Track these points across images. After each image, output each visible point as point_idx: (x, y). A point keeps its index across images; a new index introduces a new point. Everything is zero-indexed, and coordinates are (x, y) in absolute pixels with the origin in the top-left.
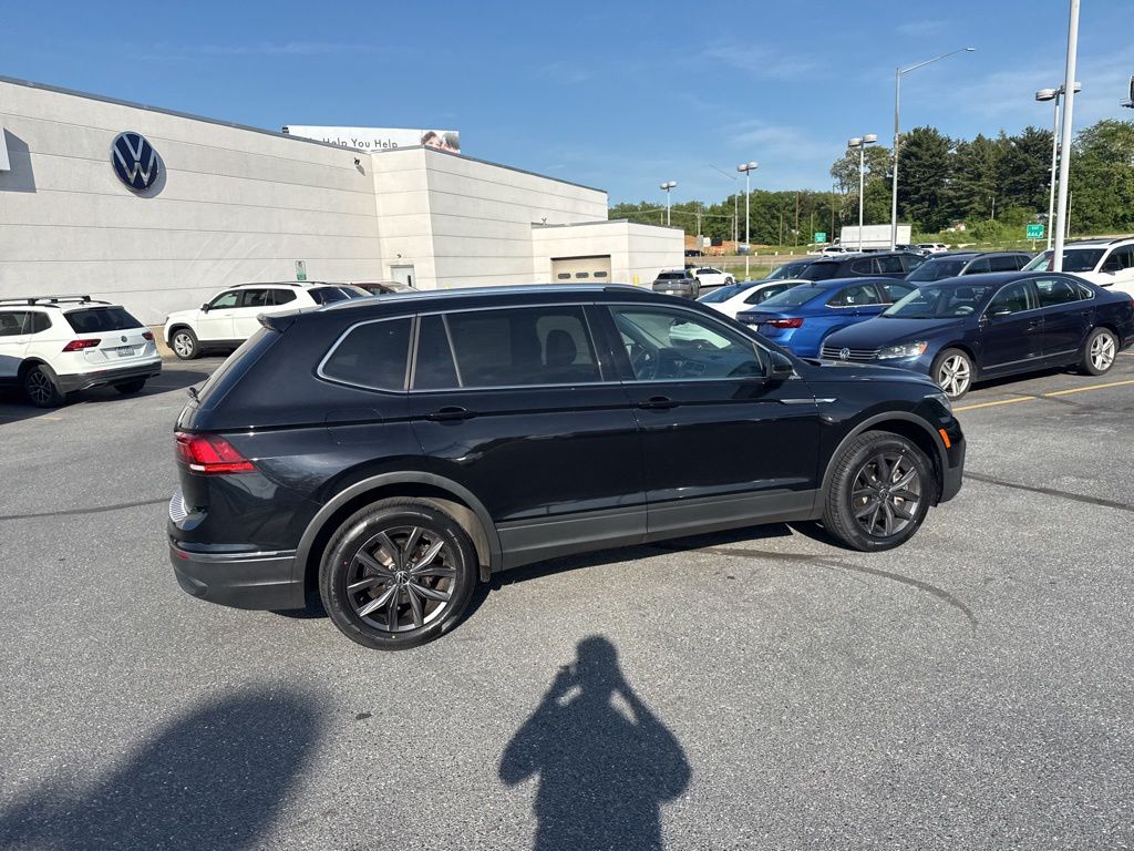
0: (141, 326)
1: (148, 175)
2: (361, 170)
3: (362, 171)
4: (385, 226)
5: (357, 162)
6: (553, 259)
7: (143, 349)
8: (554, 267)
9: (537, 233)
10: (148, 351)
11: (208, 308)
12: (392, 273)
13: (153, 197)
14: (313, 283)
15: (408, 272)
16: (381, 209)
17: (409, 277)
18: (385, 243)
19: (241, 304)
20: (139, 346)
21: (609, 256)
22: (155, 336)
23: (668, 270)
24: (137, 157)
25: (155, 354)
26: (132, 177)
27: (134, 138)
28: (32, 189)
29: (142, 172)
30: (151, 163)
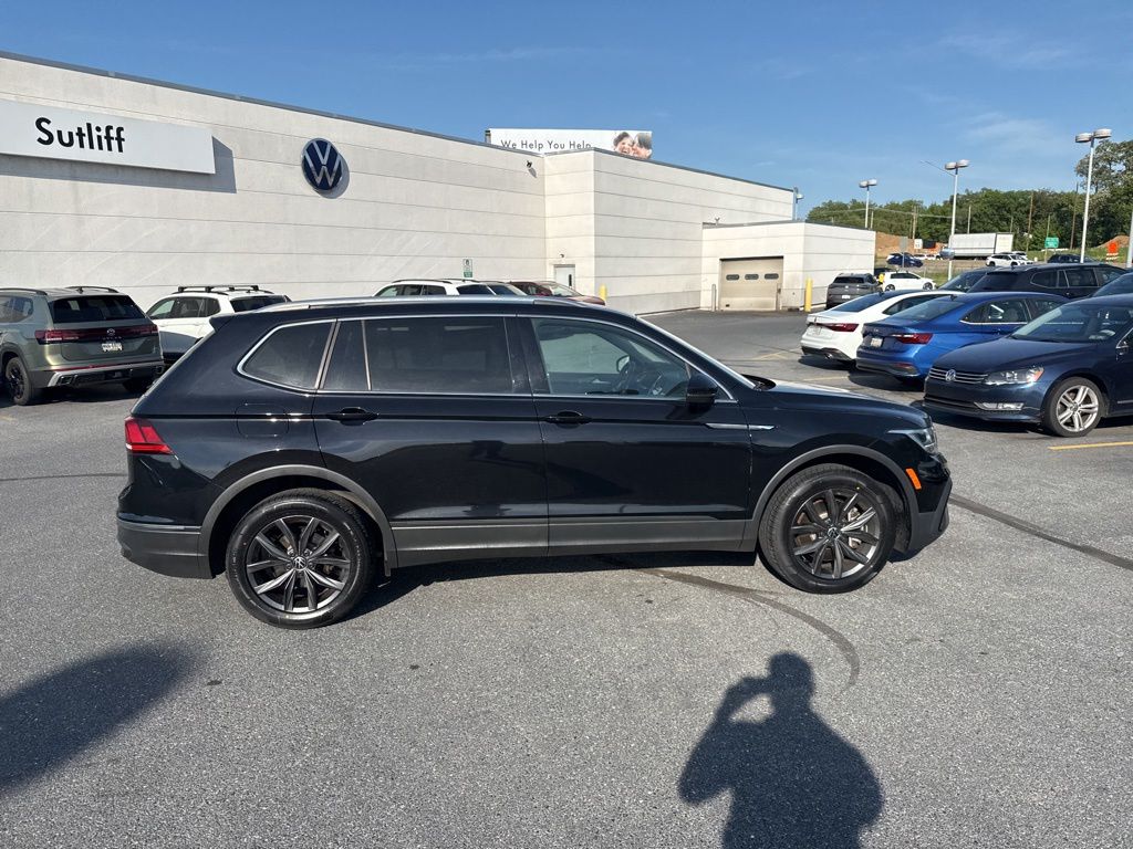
1: (332, 178)
2: (533, 172)
3: (534, 175)
4: (552, 227)
5: (529, 164)
6: (722, 260)
8: (723, 268)
9: (708, 233)
12: (555, 273)
13: (335, 197)
15: (569, 271)
16: (549, 211)
17: (570, 276)
18: (551, 244)
21: (782, 257)
23: (847, 273)
24: (324, 161)
26: (319, 180)
27: (322, 144)
28: (233, 190)
29: (328, 175)
30: (336, 168)
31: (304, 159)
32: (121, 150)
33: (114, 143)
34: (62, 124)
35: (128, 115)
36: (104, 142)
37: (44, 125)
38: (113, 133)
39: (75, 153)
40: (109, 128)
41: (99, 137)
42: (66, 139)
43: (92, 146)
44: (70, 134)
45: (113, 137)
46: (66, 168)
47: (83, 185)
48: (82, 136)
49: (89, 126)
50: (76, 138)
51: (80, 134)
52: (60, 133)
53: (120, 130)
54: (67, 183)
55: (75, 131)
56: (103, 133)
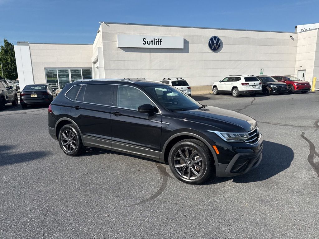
0: (188, 85)
1: (217, 47)
2: (293, 39)
3: (293, 40)
4: (298, 57)
5: (291, 36)
7: (187, 91)
10: (188, 91)
11: (221, 81)
12: (298, 72)
13: (218, 52)
14: (248, 75)
15: (303, 72)
16: (298, 51)
17: (304, 74)
18: (297, 63)
19: (228, 81)
20: (186, 90)
22: (191, 88)
24: (215, 42)
25: (190, 92)
26: (213, 48)
27: (215, 37)
28: (188, 52)
29: (216, 46)
30: (219, 43)
31: (209, 42)
32: (161, 44)
33: (159, 43)
34: (148, 39)
35: (164, 35)
36: (157, 43)
37: (144, 40)
38: (159, 40)
39: (151, 46)
40: (159, 39)
41: (156, 42)
42: (149, 43)
43: (154, 44)
44: (150, 41)
45: (160, 41)
46: (149, 50)
47: (152, 54)
48: (153, 42)
49: (154, 39)
50: (151, 42)
51: (152, 41)
52: (148, 41)
53: (161, 39)
54: (149, 53)
55: (151, 41)
56: (157, 41)
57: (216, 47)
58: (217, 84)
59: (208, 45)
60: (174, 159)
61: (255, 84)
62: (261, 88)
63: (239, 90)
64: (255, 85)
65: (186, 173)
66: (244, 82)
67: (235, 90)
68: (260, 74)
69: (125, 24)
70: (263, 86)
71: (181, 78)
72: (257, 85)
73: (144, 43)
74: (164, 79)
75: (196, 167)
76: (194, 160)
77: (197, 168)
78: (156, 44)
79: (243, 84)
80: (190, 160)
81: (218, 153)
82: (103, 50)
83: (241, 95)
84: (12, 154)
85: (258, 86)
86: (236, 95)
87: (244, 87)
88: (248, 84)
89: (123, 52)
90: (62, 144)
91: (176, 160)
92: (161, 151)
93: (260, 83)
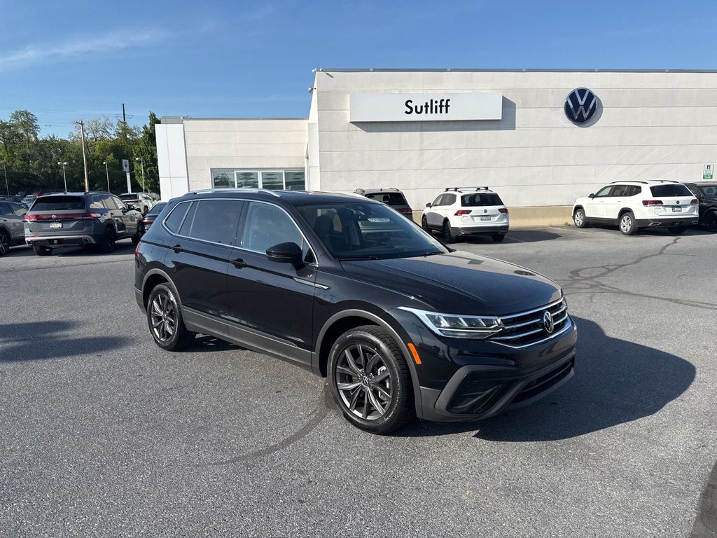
0: (502, 204)
1: (588, 113)
7: (497, 218)
10: (500, 219)
11: (592, 196)
13: (589, 126)
14: (662, 181)
19: (612, 194)
20: (495, 216)
22: (509, 211)
24: (582, 103)
25: (505, 221)
26: (577, 115)
27: (582, 92)
28: (513, 128)
29: (584, 112)
30: (591, 106)
31: (567, 102)
32: (447, 112)
33: (444, 109)
34: (418, 102)
35: (455, 91)
36: (439, 108)
37: (409, 104)
38: (444, 103)
39: (424, 117)
41: (436, 107)
42: (419, 110)
43: (431, 112)
44: (422, 107)
45: (445, 105)
46: (419, 126)
47: (426, 134)
48: (427, 107)
49: (432, 101)
50: (424, 109)
52: (416, 107)
53: (448, 100)
54: (418, 134)
55: (424, 105)
56: (438, 104)
57: (585, 115)
58: (585, 202)
59: (563, 110)
60: (338, 371)
61: (680, 204)
62: (696, 214)
63: (638, 217)
64: (680, 207)
65: (359, 406)
66: (650, 197)
67: (625, 218)
68: (704, 178)
69: (367, 70)
70: (701, 209)
71: (487, 188)
72: (685, 206)
73: (409, 110)
74: (447, 190)
75: (379, 393)
76: (375, 374)
77: (381, 394)
78: (436, 112)
79: (645, 203)
80: (368, 375)
81: (419, 362)
82: (318, 130)
83: (643, 229)
84: (63, 339)
85: (688, 209)
86: (629, 230)
87: (649, 211)
88: (660, 202)
89: (360, 133)
90: (153, 323)
91: (340, 373)
92: (312, 349)
93: (693, 202)
